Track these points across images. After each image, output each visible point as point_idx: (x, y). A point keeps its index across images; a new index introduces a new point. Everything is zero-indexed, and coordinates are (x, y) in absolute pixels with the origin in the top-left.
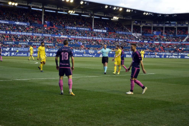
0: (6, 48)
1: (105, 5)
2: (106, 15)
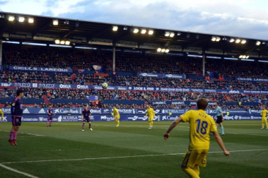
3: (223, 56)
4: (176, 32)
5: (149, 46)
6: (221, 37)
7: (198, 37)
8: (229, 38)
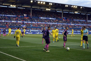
3: (69, 12)
4: (53, 3)
5: (43, 8)
6: (69, 5)
7: (60, 5)
8: (71, 5)
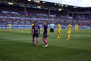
0: (8, 25)
1: (55, 3)
2: (55, 8)
